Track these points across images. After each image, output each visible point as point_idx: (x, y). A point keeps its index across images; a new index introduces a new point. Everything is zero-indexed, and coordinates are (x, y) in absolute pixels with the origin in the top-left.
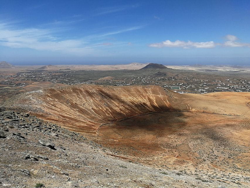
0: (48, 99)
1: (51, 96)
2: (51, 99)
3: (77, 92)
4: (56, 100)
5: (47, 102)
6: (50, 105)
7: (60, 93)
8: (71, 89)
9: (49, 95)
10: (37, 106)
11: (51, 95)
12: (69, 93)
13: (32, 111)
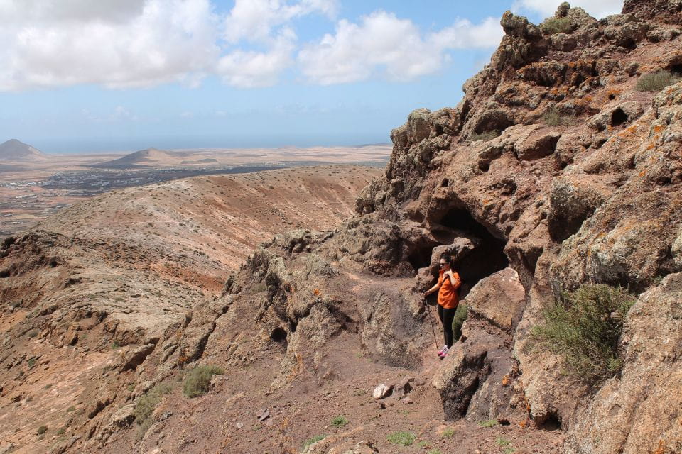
0: (219, 214)
1: (227, 206)
2: (230, 217)
3: (330, 196)
4: (253, 222)
5: (220, 229)
6: (232, 241)
7: (260, 195)
8: (299, 182)
9: (218, 199)
10: (181, 240)
11: (228, 201)
12: (297, 197)
13: (171, 258)
